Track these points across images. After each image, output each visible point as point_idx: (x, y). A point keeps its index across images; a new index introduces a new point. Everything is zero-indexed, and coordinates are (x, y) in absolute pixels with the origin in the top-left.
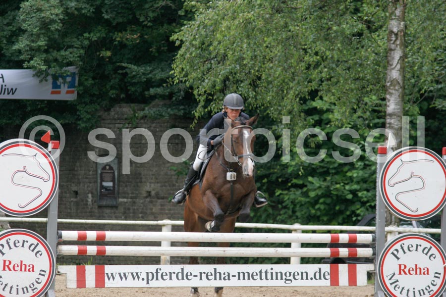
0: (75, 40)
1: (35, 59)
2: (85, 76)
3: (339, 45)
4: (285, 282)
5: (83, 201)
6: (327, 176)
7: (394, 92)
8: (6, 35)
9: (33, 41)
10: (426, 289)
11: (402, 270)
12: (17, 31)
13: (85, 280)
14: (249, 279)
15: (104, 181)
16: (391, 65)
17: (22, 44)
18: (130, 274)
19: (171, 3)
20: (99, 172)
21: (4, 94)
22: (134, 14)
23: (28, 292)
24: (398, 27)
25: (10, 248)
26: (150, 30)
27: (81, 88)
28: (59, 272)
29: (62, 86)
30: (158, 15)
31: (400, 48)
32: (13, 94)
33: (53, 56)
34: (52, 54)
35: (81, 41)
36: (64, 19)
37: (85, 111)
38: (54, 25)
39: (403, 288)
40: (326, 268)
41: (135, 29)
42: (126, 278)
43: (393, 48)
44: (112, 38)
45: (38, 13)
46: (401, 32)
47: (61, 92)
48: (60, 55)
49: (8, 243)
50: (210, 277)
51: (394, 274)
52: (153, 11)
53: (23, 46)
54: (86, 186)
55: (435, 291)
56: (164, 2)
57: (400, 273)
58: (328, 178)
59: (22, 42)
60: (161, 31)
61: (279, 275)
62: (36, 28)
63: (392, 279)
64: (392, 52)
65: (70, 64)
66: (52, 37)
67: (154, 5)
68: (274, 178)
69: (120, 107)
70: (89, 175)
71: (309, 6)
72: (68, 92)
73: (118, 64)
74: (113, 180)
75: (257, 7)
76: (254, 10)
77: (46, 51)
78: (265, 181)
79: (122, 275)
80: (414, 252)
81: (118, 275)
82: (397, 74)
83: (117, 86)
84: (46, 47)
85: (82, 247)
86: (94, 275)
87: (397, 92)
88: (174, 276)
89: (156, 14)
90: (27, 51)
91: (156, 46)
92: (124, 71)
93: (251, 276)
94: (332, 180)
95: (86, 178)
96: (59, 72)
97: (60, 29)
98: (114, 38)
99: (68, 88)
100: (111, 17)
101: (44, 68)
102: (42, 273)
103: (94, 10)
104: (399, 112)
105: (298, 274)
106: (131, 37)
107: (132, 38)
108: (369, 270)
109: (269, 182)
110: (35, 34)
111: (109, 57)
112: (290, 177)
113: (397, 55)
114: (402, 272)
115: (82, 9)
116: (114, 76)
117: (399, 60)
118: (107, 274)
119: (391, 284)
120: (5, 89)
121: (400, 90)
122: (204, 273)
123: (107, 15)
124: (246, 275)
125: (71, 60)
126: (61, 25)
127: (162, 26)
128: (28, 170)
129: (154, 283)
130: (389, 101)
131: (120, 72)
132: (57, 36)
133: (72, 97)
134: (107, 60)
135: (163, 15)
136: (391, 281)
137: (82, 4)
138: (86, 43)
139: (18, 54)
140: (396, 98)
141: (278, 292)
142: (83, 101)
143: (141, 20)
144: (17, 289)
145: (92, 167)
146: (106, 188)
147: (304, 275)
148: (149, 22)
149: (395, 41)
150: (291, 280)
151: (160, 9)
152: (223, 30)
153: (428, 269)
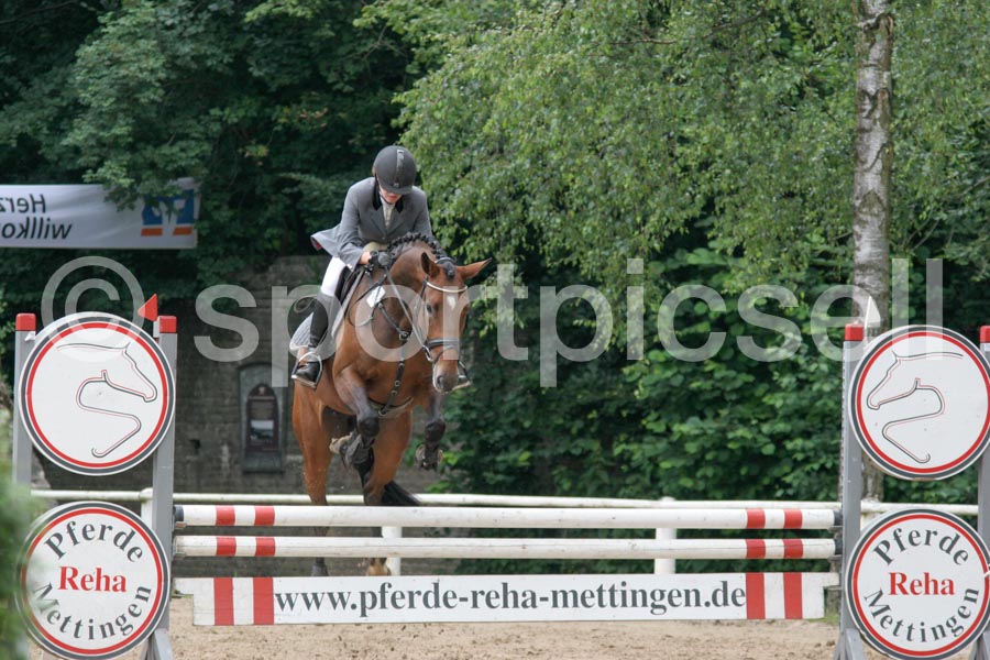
0: (192, 122)
1: (107, 163)
2: (215, 200)
3: (754, 119)
4: (652, 612)
5: (210, 460)
6: (722, 408)
7: (869, 218)
8: (48, 117)
9: (103, 127)
10: (948, 625)
11: (897, 584)
12: (71, 108)
13: (231, 609)
14: (575, 605)
15: (255, 419)
16: (863, 163)
17: (80, 133)
18: (326, 596)
19: (392, 44)
20: (245, 399)
21: (46, 236)
22: (315, 68)
23: (112, 633)
24: (878, 83)
25: (75, 542)
26: (350, 100)
27: (206, 224)
28: (177, 592)
29: (165, 218)
30: (365, 70)
31: (882, 126)
32: (64, 236)
33: (144, 157)
34: (144, 153)
35: (204, 125)
36: (168, 78)
37: (214, 273)
38: (147, 94)
39: (899, 624)
40: (737, 581)
41: (318, 99)
42: (318, 605)
43: (867, 127)
44: (270, 117)
45: (114, 68)
46: (883, 93)
47: (164, 232)
48: (159, 155)
49: (70, 531)
50: (493, 602)
51: (881, 593)
52: (356, 62)
53: (81, 138)
54: (217, 429)
55: (966, 629)
56: (378, 43)
57: (893, 592)
58: (724, 413)
59: (80, 129)
60: (372, 102)
61: (639, 596)
62: (107, 99)
63: (877, 603)
64: (866, 136)
65: (181, 172)
66: (143, 116)
67: (357, 48)
68: (611, 409)
69: (288, 263)
70: (224, 406)
71: (690, 40)
72: (177, 232)
73: (282, 175)
74: (274, 417)
75: (581, 41)
76: (575, 48)
77: (132, 148)
78: (593, 415)
79: (310, 597)
80: (922, 546)
81: (301, 598)
82: (876, 181)
83: (280, 219)
84: (130, 140)
85: (226, 539)
86: (252, 597)
87: (875, 220)
88: (418, 600)
89: (360, 68)
90: (92, 147)
91: (363, 134)
92: (296, 189)
93: (581, 600)
94: (733, 416)
95: (218, 413)
96: (159, 190)
97: (160, 100)
98: (273, 119)
99: (179, 221)
100: (266, 73)
101: (126, 182)
102: (142, 593)
103: (231, 60)
104: (880, 261)
105: (679, 595)
106: (310, 115)
107: (312, 118)
108: (827, 585)
109: (601, 417)
110: (106, 113)
111: (263, 159)
112: (645, 407)
113: (876, 141)
114: (897, 589)
115: (208, 58)
116: (273, 198)
117: (879, 152)
118: (279, 595)
119: (875, 614)
120: (48, 226)
121: (883, 215)
122: (482, 593)
123: (260, 70)
124: (570, 597)
125: (183, 163)
126: (161, 92)
127: (375, 92)
128: (112, 378)
129: (376, 615)
130: (860, 237)
131: (287, 190)
132: (154, 115)
133: (186, 242)
134: (260, 163)
135: (375, 69)
136: (875, 609)
137: (206, 47)
138: (215, 129)
139: (71, 155)
140: (873, 232)
141: (631, 638)
142: (210, 251)
143: (330, 81)
144: (91, 628)
145: (230, 390)
146: (259, 434)
147: (692, 595)
148: (346, 83)
149: (872, 111)
150: (664, 608)
151: (369, 57)
152: (510, 88)
153: (951, 583)
